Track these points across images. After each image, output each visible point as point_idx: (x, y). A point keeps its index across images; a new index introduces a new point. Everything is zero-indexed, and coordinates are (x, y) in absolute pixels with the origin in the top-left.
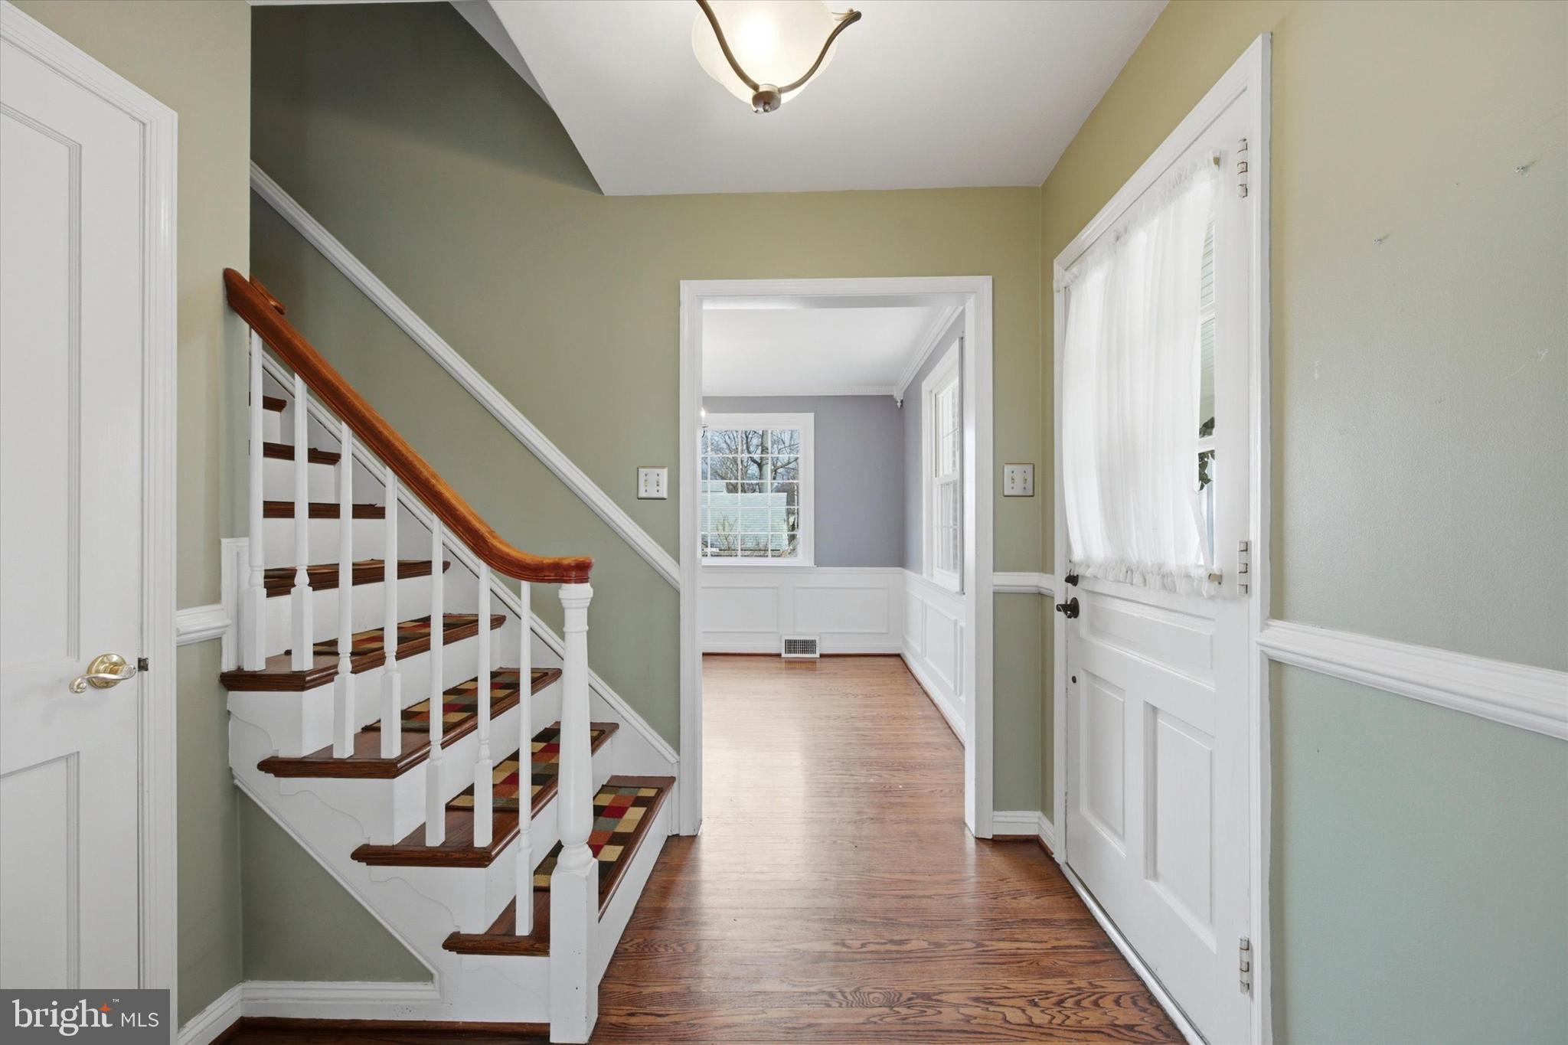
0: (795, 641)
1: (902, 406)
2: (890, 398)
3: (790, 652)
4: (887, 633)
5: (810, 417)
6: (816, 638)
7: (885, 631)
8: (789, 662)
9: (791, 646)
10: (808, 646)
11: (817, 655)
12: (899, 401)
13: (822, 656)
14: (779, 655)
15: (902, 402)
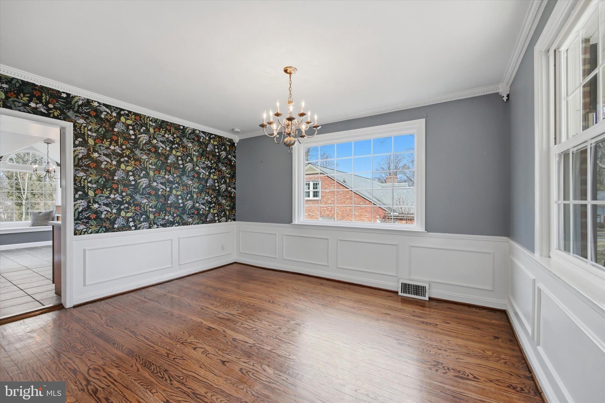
0: (409, 285)
1: (507, 100)
2: (497, 96)
3: (405, 292)
4: (492, 291)
5: (422, 122)
6: (427, 286)
7: (490, 288)
8: (405, 301)
9: (406, 287)
10: (419, 290)
11: (427, 298)
12: (505, 96)
13: (430, 299)
14: (396, 293)
15: (508, 96)
